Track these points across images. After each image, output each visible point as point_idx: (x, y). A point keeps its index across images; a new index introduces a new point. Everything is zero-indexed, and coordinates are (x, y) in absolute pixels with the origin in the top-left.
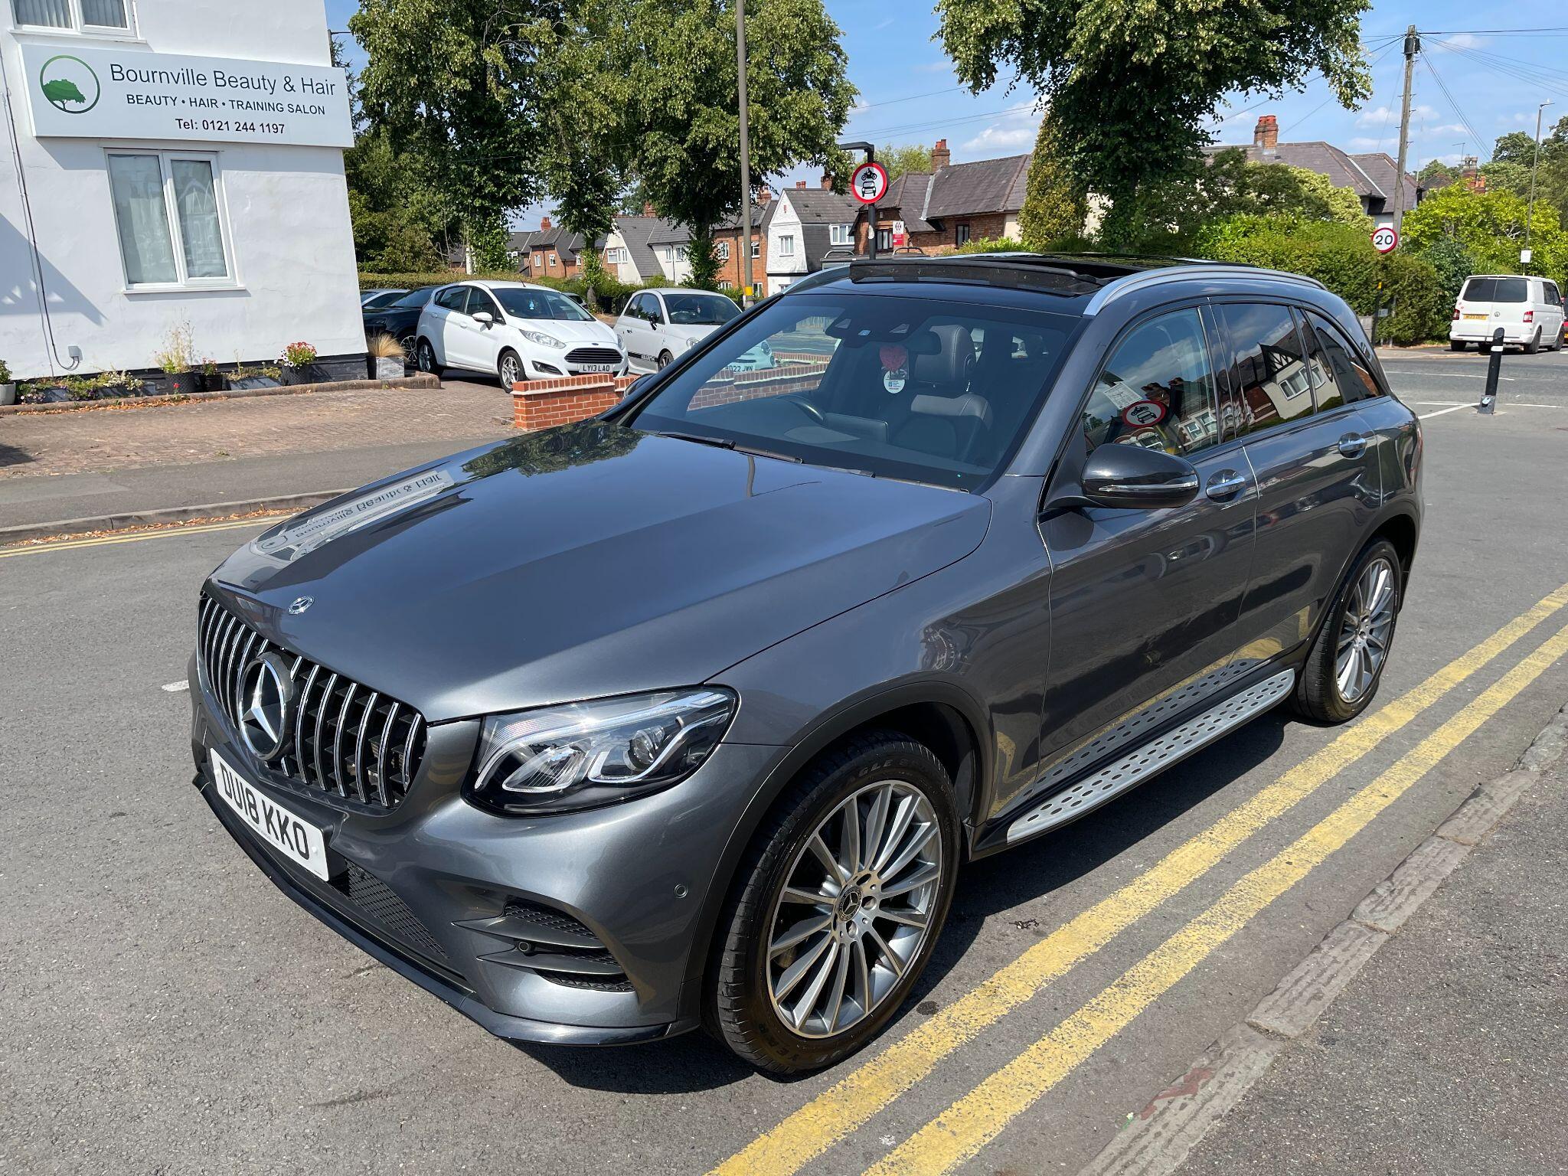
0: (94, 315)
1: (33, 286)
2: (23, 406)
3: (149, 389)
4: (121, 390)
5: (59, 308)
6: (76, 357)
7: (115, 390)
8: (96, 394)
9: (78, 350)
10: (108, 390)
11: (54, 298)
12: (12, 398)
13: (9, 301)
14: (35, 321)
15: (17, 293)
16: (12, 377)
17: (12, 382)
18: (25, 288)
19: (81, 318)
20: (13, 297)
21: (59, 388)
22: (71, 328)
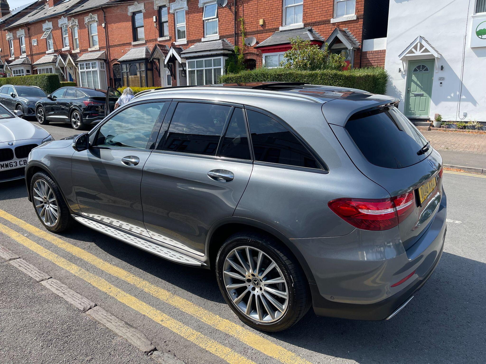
0: (475, 103)
1: (458, 93)
2: (441, 128)
3: (483, 128)
4: (473, 127)
5: (464, 100)
6: (465, 115)
7: (472, 127)
8: (465, 127)
9: (466, 114)
10: (469, 127)
11: (463, 97)
12: (439, 126)
13: (449, 97)
14: (455, 104)
15: (452, 95)
16: (442, 120)
17: (441, 121)
18: (455, 94)
19: (470, 104)
20: (451, 96)
21: (454, 124)
22: (466, 106)
